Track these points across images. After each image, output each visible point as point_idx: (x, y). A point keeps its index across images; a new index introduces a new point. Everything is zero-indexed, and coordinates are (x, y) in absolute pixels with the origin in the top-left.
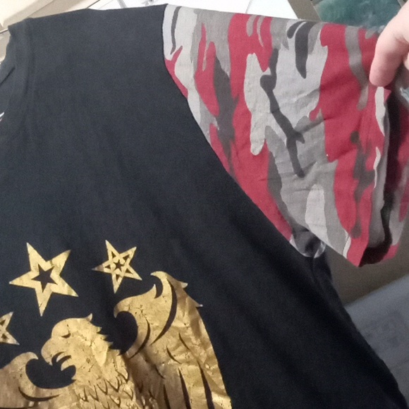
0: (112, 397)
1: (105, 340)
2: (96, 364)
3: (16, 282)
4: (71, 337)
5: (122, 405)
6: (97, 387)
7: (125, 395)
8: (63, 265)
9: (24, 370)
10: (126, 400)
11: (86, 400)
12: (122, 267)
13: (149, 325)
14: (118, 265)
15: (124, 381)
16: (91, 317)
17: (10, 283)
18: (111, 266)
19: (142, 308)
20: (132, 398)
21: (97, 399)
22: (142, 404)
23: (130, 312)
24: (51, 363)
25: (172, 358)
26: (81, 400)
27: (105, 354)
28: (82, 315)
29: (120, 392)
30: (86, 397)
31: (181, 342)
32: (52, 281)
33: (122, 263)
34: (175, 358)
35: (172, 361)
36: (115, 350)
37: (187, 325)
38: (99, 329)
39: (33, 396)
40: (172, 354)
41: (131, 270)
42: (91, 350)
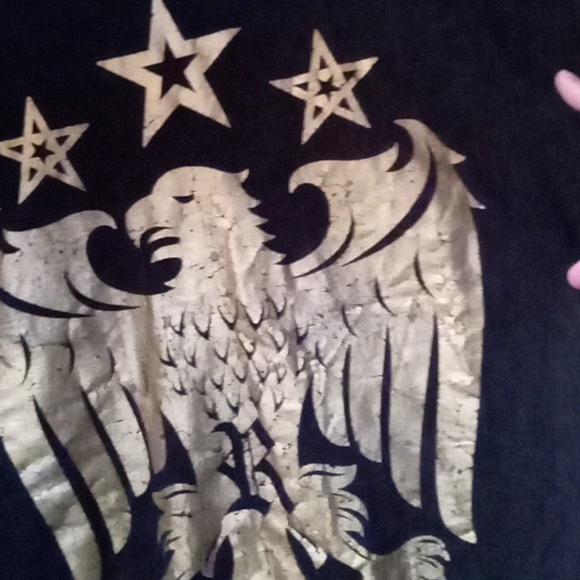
0: (242, 336)
1: (262, 227)
2: (228, 267)
3: (113, 65)
4: (192, 203)
5: (255, 357)
6: (215, 310)
7: (268, 341)
8: (215, 55)
9: (84, 242)
10: (266, 350)
11: (180, 333)
12: (333, 93)
13: (353, 224)
14: (327, 88)
15: (274, 315)
16: (244, 174)
17: (100, 63)
18: (310, 86)
19: (351, 188)
20: (279, 349)
21: (206, 335)
22: (296, 365)
23: (324, 189)
24: (137, 243)
25: (381, 300)
26: (170, 330)
27: (252, 253)
28: (229, 166)
29: (260, 331)
30: (182, 326)
31: (412, 271)
32: (186, 84)
33: (336, 84)
34: (387, 302)
35: (377, 306)
36: (274, 253)
37: (445, 237)
38: (254, 203)
39: (89, 296)
40: (384, 294)
41: (353, 103)
42: (227, 238)
